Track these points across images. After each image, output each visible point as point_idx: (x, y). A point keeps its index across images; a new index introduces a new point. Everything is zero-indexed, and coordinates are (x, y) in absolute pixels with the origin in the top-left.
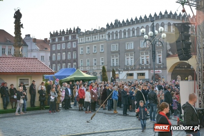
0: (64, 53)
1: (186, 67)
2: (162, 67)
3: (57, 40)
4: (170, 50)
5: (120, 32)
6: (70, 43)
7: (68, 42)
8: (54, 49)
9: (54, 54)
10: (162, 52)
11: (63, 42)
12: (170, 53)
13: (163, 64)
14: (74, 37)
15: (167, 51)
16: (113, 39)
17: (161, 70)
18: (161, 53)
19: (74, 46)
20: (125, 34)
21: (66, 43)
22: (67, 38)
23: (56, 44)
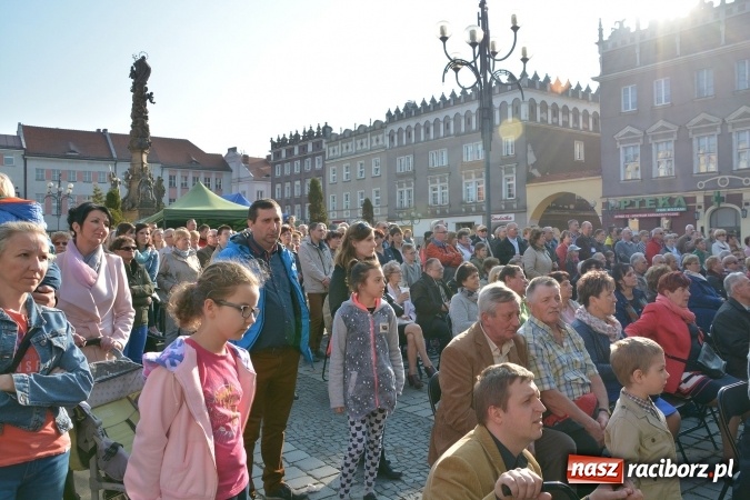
0: (298, 183)
1: (572, 207)
2: (515, 206)
3: (284, 155)
4: (534, 166)
5: (417, 127)
6: (309, 159)
7: (306, 157)
8: (278, 174)
9: (278, 186)
10: (514, 169)
11: (296, 159)
12: (536, 172)
13: (518, 199)
14: (318, 146)
15: (528, 167)
16: (400, 146)
17: (512, 216)
18: (512, 172)
19: (318, 166)
20: (427, 131)
21: (302, 159)
22: (303, 149)
23: (282, 163)
